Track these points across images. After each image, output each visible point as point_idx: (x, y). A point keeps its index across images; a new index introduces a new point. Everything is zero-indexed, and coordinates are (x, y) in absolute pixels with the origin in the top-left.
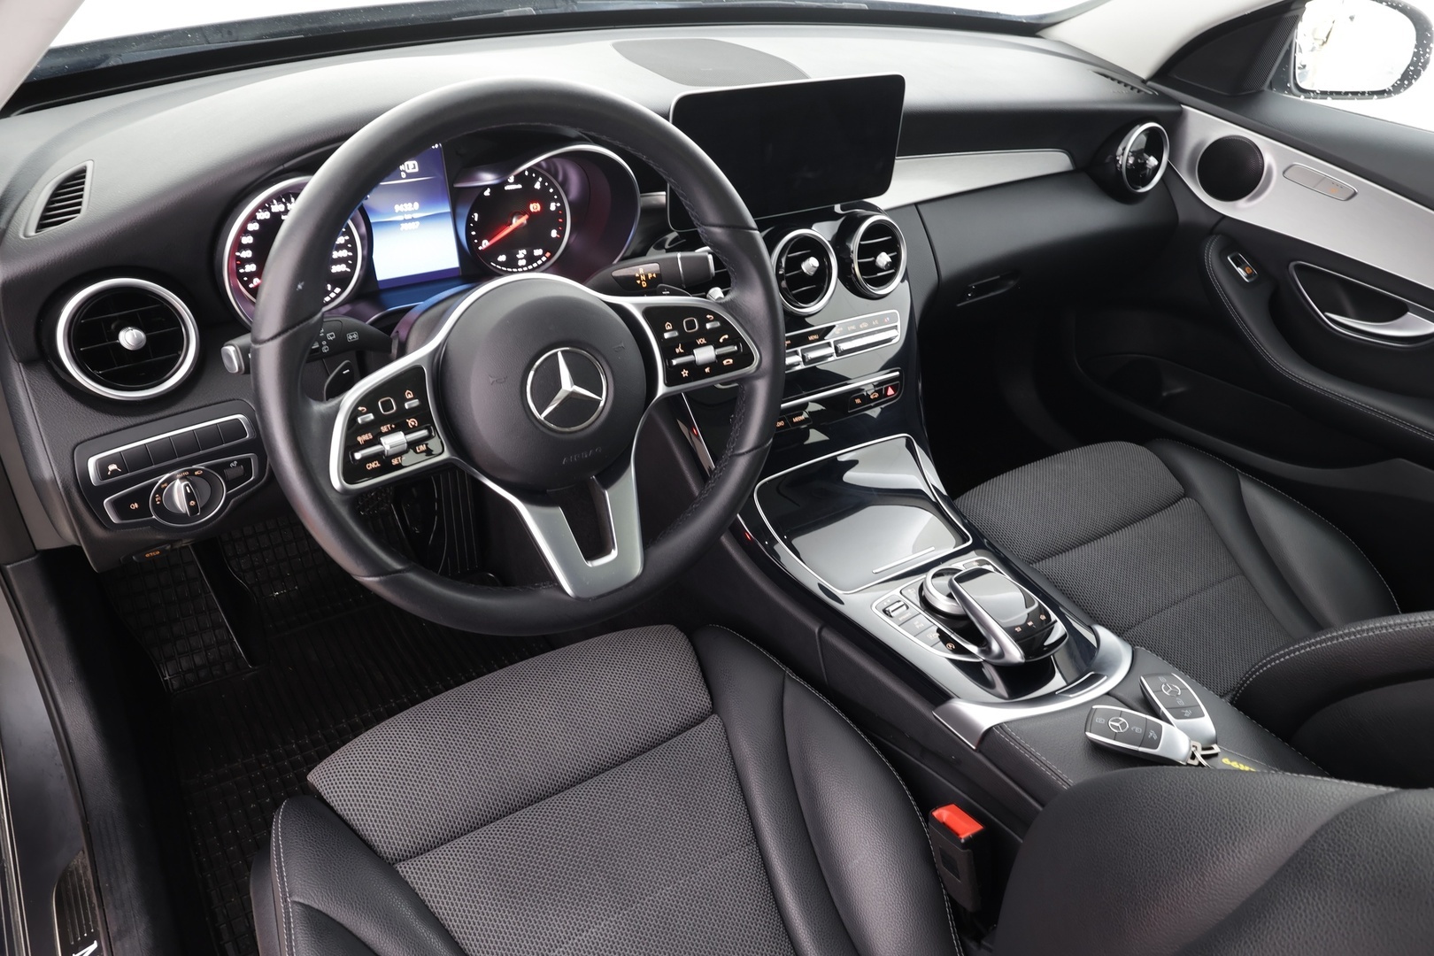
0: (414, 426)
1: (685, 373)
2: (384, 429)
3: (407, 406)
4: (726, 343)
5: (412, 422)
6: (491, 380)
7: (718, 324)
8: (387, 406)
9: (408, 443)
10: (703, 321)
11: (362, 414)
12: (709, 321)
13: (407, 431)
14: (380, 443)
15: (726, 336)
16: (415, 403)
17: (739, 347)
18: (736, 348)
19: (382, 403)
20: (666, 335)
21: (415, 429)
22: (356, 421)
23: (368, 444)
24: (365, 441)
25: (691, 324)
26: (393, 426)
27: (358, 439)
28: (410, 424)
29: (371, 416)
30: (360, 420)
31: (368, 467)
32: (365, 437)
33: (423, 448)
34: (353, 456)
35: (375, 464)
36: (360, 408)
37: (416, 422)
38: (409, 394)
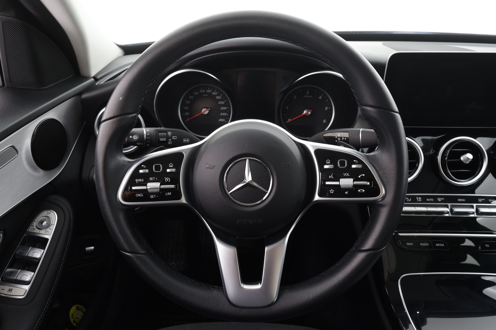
1: (332, 191)
2: (151, 179)
3: (168, 170)
4: (362, 179)
5: (167, 179)
7: (360, 166)
8: (157, 168)
9: (161, 189)
10: (351, 163)
11: (142, 168)
12: (355, 163)
13: (163, 183)
14: (146, 185)
15: (364, 175)
16: (174, 170)
17: (371, 184)
18: (368, 183)
19: (155, 166)
20: (326, 167)
21: (168, 183)
22: (138, 172)
23: (140, 184)
24: (139, 182)
25: (342, 163)
26: (156, 179)
27: (136, 180)
28: (166, 180)
29: (147, 171)
30: (141, 171)
31: (137, 195)
32: (140, 180)
33: (169, 194)
34: (131, 188)
35: (141, 195)
36: (143, 166)
37: (170, 180)
38: (172, 165)
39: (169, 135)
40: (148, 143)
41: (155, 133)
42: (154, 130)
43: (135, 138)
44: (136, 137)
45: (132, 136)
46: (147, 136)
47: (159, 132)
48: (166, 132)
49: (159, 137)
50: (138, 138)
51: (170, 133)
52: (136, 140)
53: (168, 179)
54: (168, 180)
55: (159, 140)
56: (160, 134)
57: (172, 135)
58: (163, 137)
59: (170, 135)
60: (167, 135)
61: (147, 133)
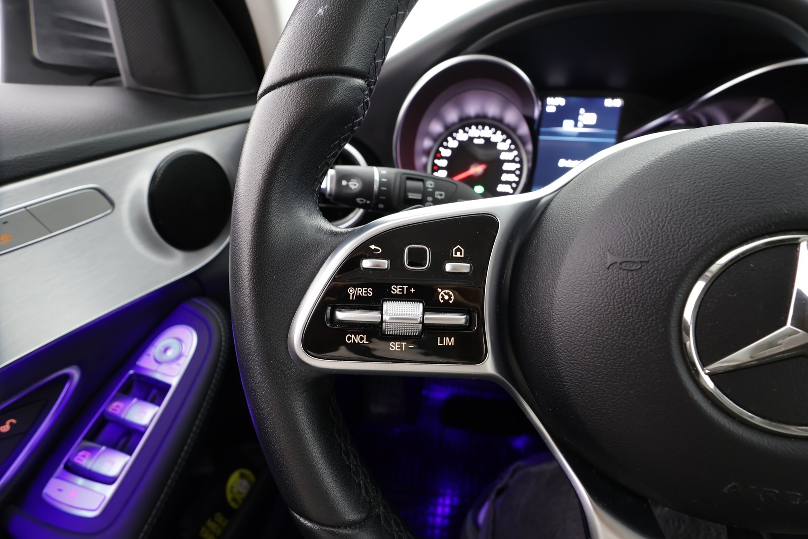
0: (446, 302)
2: (396, 290)
3: (449, 267)
5: (445, 295)
6: (610, 259)
8: (417, 258)
9: (422, 323)
11: (372, 255)
13: (432, 305)
14: (380, 309)
16: (465, 267)
19: (409, 249)
21: (446, 308)
22: (358, 264)
23: (361, 304)
24: (359, 298)
26: (412, 290)
27: (351, 291)
28: (440, 297)
29: (385, 264)
30: (366, 263)
31: (349, 339)
32: (362, 292)
33: (449, 341)
34: (333, 314)
35: (362, 339)
36: (373, 247)
37: (453, 298)
38: (461, 251)
39: (428, 188)
40: (382, 202)
41: (398, 180)
42: (397, 174)
43: (353, 187)
44: (355, 185)
45: (348, 181)
46: (381, 184)
47: (409, 179)
48: (422, 180)
49: (406, 190)
50: (360, 188)
51: (431, 185)
52: (355, 191)
53: (447, 294)
54: (446, 297)
55: (406, 196)
56: (410, 183)
57: (435, 189)
58: (415, 191)
59: (432, 188)
60: (425, 188)
61: (381, 176)
